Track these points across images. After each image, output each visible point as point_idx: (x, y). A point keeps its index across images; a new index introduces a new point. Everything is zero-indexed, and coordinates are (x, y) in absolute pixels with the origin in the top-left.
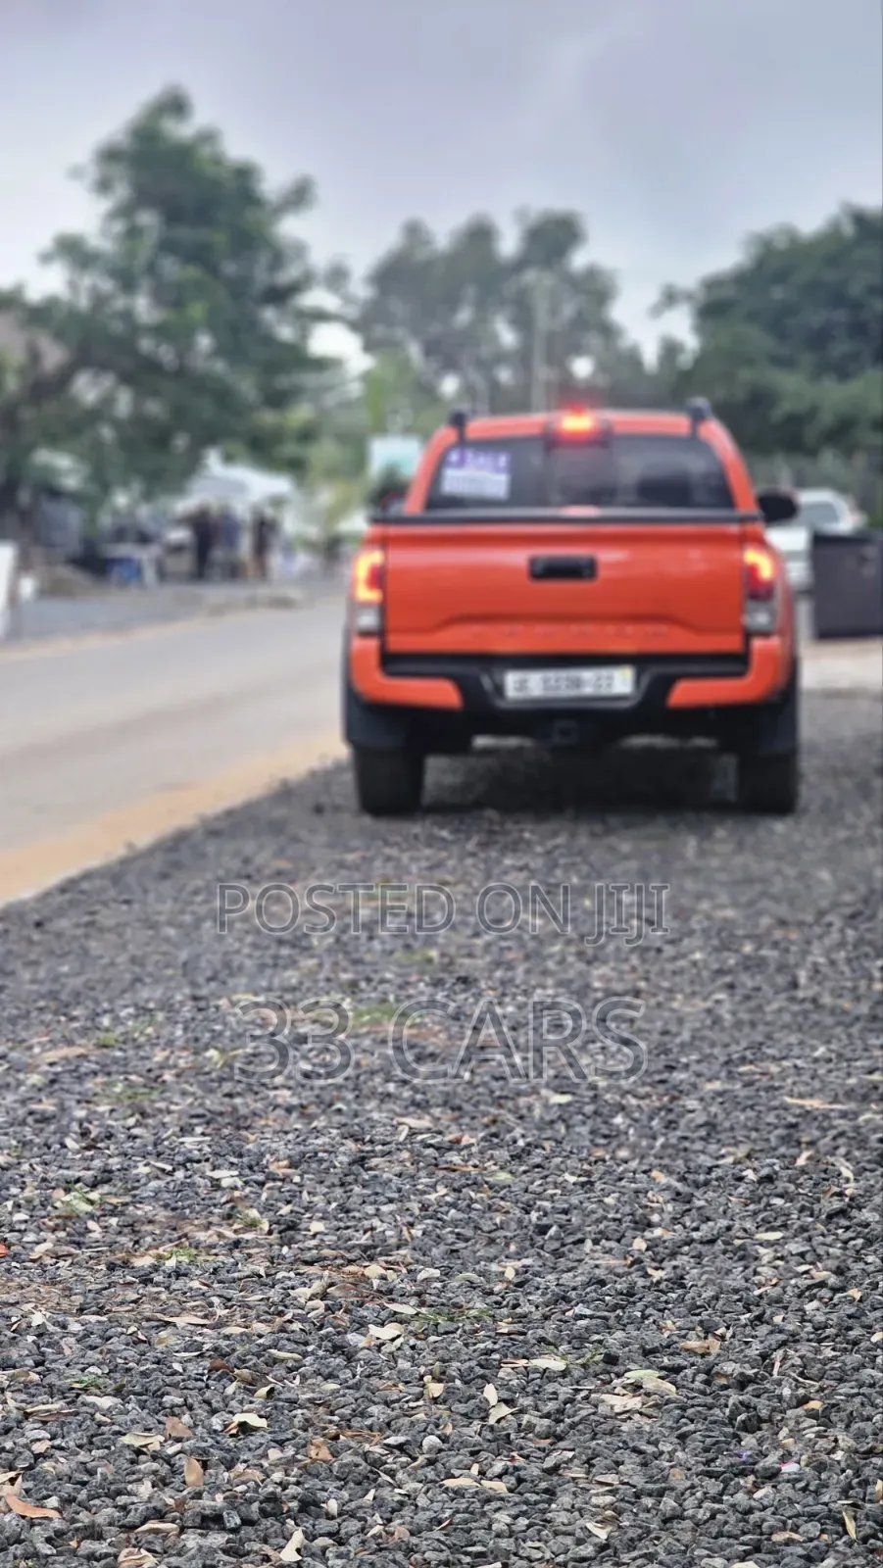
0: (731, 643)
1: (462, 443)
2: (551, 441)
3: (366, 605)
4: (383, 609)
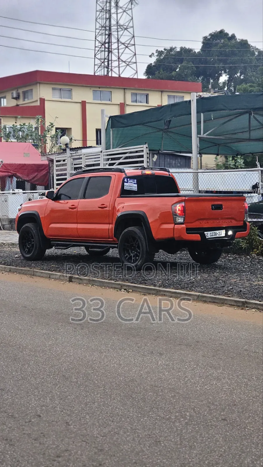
0: (241, 223)
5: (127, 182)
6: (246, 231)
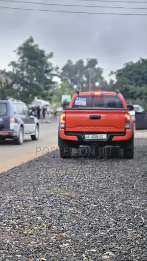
0: (123, 130)
1: (78, 96)
2: (93, 96)
3: (62, 123)
4: (65, 124)
5: (78, 100)
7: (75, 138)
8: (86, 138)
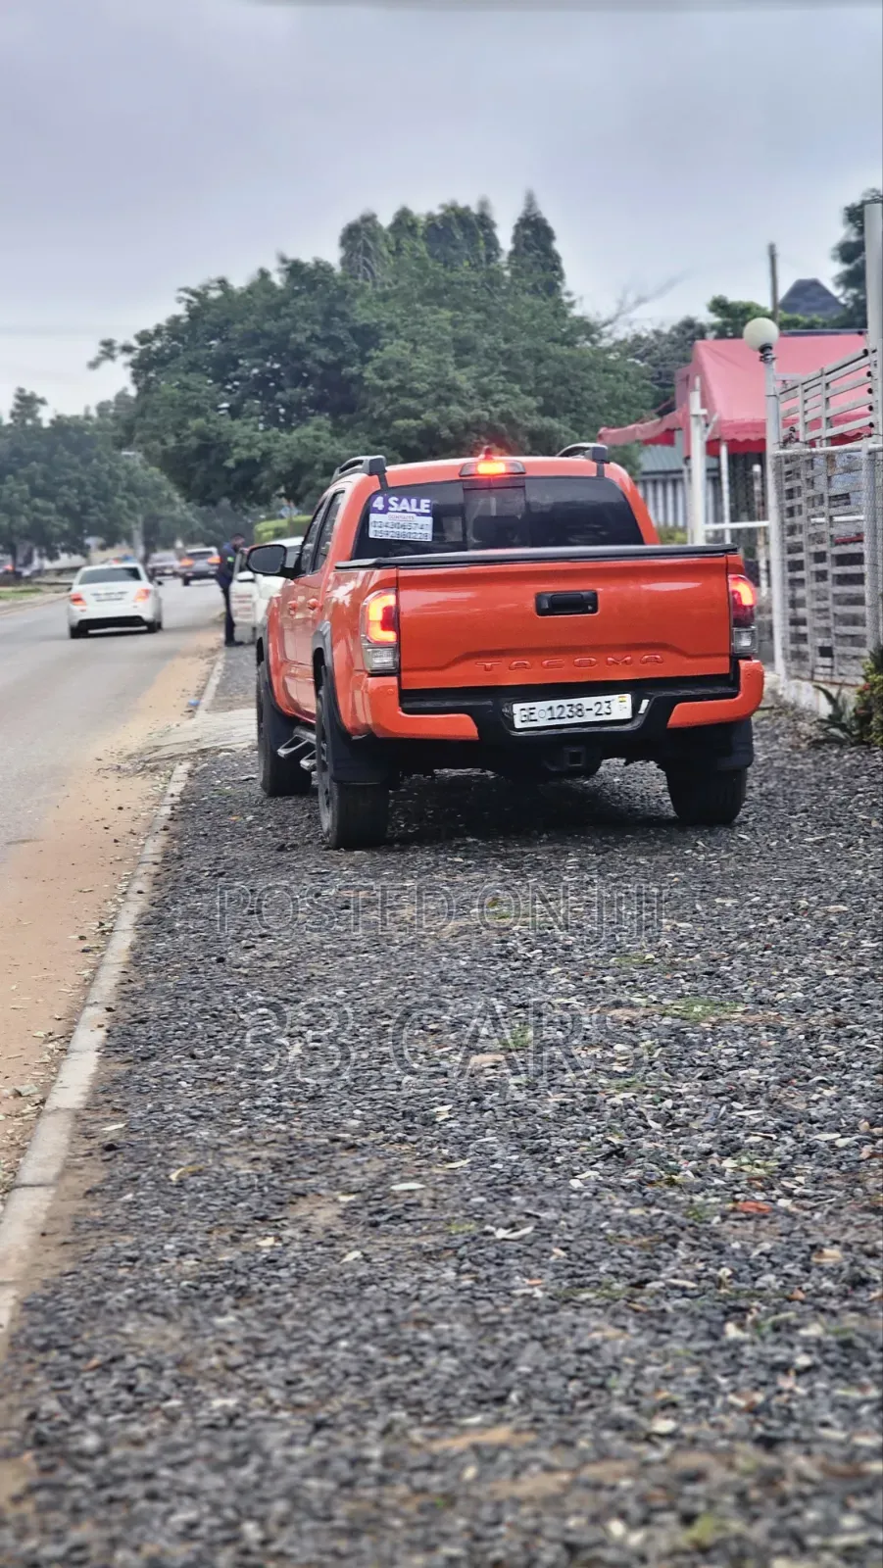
0: (721, 666)
1: (385, 490)
3: (382, 645)
4: (397, 648)
5: (385, 511)
6: (734, 695)
7: (460, 726)
8: (518, 725)
